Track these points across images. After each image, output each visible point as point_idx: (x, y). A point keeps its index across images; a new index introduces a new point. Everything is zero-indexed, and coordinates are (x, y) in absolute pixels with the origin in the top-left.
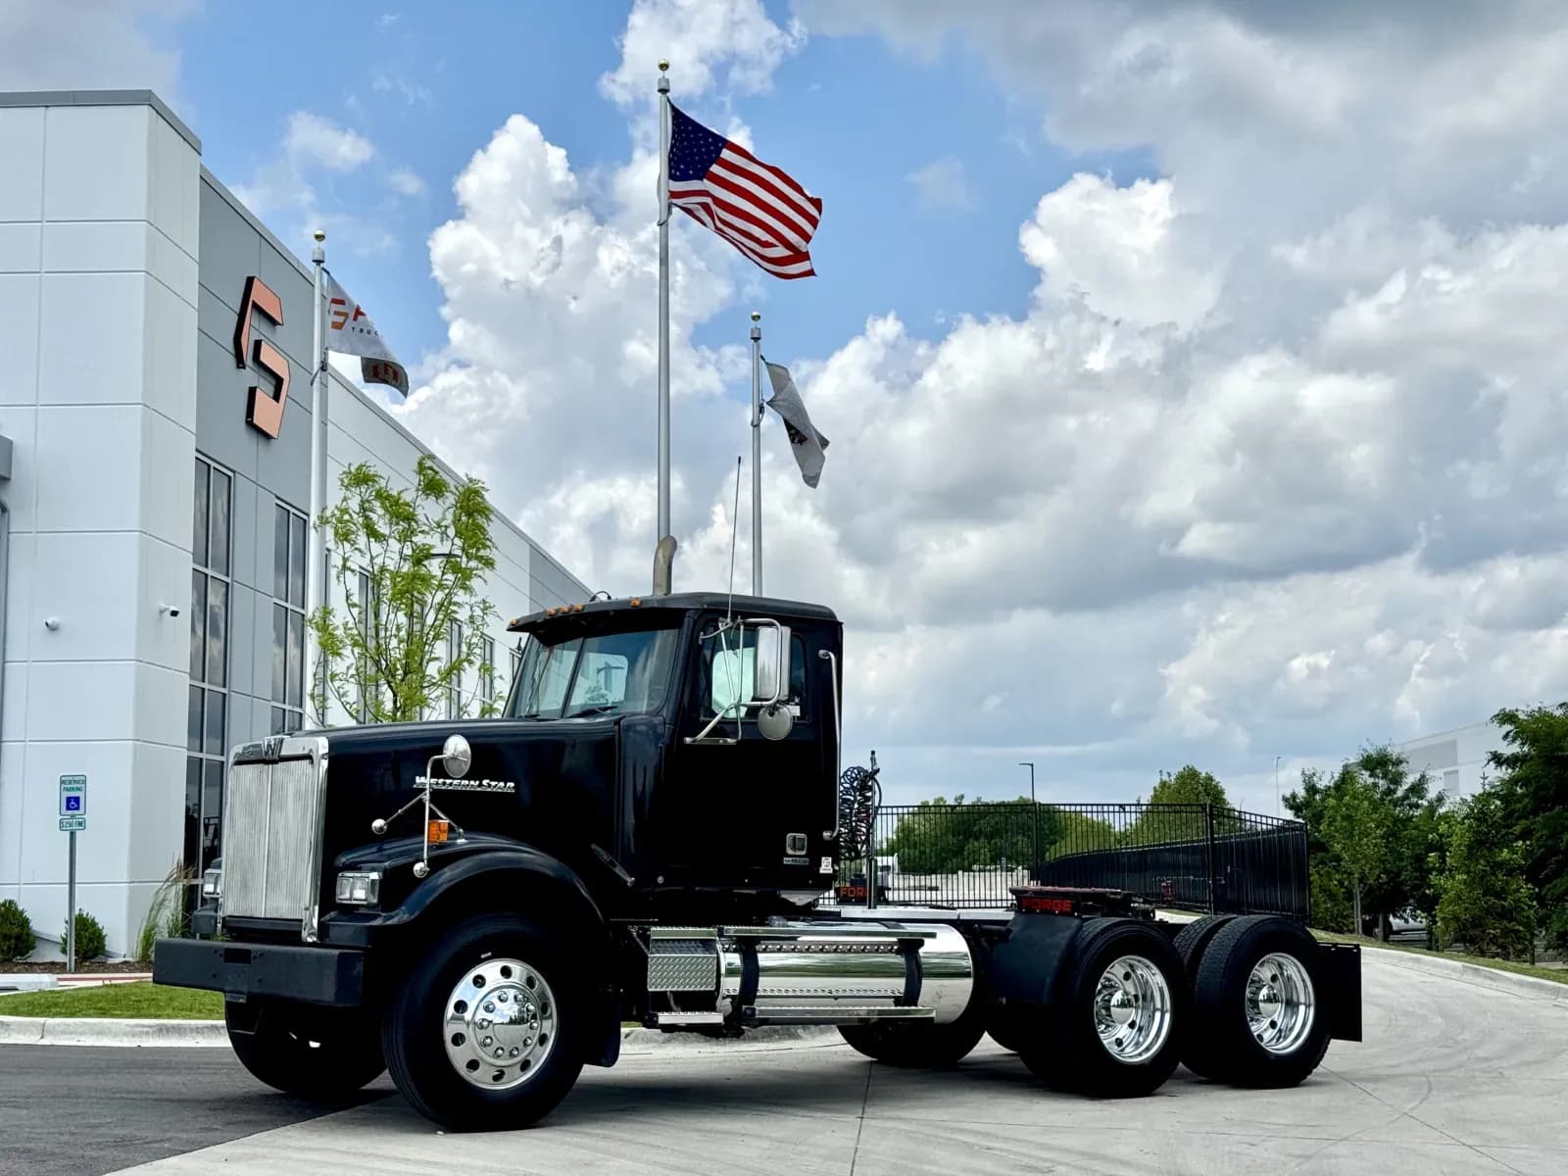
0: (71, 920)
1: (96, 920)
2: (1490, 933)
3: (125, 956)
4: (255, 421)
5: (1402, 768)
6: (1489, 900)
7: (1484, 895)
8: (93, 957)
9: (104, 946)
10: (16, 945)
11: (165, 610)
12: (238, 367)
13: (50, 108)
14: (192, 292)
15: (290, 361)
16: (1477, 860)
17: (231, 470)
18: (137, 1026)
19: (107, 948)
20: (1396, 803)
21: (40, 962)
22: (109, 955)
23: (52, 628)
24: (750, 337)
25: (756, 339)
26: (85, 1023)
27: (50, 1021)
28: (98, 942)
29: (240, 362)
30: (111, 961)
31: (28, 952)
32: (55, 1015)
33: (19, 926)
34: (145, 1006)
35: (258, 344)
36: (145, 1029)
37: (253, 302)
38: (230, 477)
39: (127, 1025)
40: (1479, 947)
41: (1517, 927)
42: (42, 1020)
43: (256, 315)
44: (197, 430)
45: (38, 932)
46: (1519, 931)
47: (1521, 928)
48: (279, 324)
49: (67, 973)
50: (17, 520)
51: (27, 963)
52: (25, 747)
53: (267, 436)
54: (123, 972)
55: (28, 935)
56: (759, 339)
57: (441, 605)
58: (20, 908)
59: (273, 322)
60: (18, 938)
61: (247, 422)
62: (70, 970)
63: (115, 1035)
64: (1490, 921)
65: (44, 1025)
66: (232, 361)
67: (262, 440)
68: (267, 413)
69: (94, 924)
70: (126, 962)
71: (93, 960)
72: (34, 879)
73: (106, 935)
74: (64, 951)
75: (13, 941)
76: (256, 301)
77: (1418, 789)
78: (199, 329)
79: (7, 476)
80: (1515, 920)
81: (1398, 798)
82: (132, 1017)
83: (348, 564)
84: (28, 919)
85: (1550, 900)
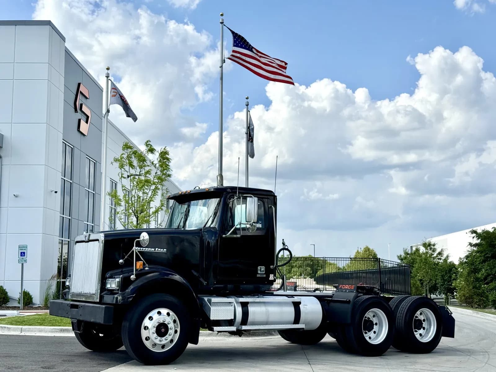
0: (22, 293)
1: (30, 293)
2: (475, 301)
3: (39, 305)
4: (80, 130)
5: (435, 247)
6: (475, 290)
7: (473, 288)
8: (28, 305)
9: (32, 301)
10: (3, 300)
11: (53, 191)
12: (75, 112)
13: (17, 26)
14: (62, 88)
15: (91, 111)
16: (471, 277)
17: (73, 146)
18: (53, 329)
19: (33, 302)
20: (434, 258)
21: (11, 306)
22: (34, 304)
23: (16, 196)
24: (245, 104)
25: (247, 105)
26: (36, 328)
27: (24, 327)
28: (30, 300)
29: (76, 110)
30: (34, 306)
31: (7, 303)
32: (25, 325)
33: (4, 294)
34: (54, 322)
35: (81, 105)
36: (56, 330)
37: (80, 91)
38: (72, 148)
39: (51, 329)
40: (472, 305)
41: (484, 299)
42: (21, 327)
43: (81, 96)
44: (63, 132)
45: (10, 297)
46: (484, 300)
47: (485, 299)
48: (88, 99)
49: (20, 310)
50: (5, 161)
51: (6, 307)
52: (6, 235)
53: (84, 135)
54: (39, 310)
55: (7, 297)
56: (248, 105)
57: (153, 190)
58: (4, 288)
59: (86, 98)
60: (4, 298)
61: (78, 130)
62: (21, 309)
63: (46, 332)
64: (475, 297)
65: (22, 328)
66: (74, 110)
67: (82, 136)
68: (84, 127)
69: (29, 294)
70: (39, 307)
71: (28, 306)
72: (9, 279)
73: (33, 298)
74: (19, 303)
75: (2, 299)
76: (81, 91)
77: (440, 254)
78: (64, 100)
79: (2, 146)
80: (483, 296)
81: (435, 257)
82: (50, 326)
83: (123, 176)
84: (7, 292)
85: (489, 290)
